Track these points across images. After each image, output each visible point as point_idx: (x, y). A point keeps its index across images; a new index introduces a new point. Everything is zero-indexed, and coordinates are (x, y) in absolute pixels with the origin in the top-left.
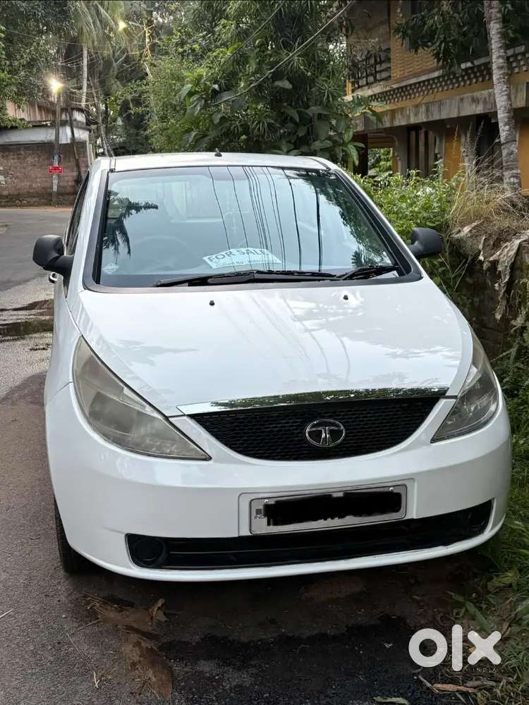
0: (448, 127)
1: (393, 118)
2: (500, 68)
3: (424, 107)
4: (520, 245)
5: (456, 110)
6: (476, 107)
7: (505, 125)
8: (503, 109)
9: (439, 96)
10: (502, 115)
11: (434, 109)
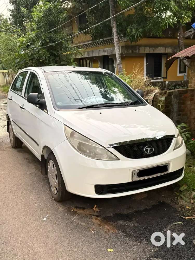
0: (95, 59)
1: (76, 56)
2: (117, 42)
3: (87, 53)
4: (155, 94)
5: (98, 54)
6: (105, 53)
7: (119, 59)
8: (118, 54)
9: (91, 49)
10: (118, 56)
11: (91, 53)
